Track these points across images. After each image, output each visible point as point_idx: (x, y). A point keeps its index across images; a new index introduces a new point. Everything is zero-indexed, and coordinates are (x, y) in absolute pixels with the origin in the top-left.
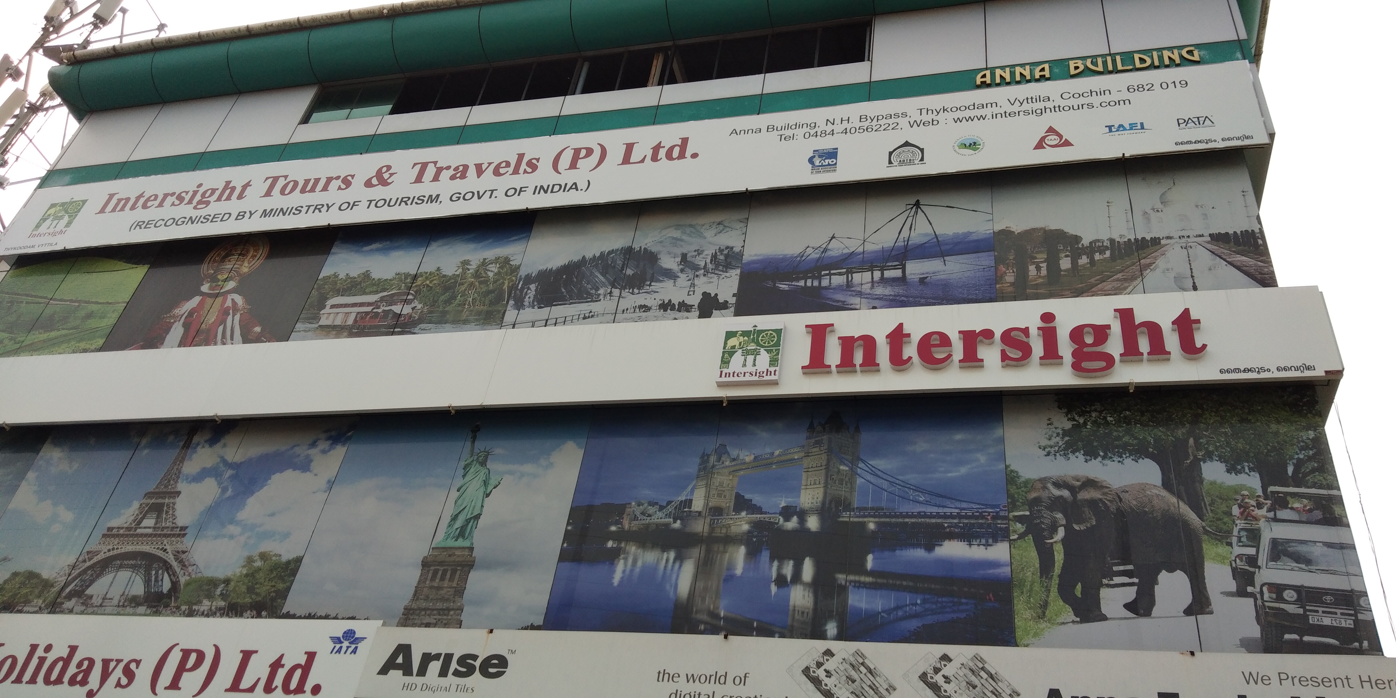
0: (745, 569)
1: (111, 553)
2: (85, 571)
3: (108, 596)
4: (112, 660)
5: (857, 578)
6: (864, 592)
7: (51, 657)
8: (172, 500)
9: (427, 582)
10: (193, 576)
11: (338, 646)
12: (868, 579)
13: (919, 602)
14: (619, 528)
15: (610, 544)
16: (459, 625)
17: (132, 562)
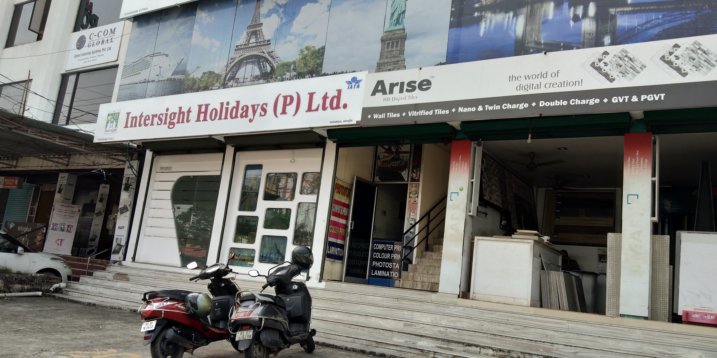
0: (554, 15)
1: (241, 58)
2: (232, 68)
3: (245, 77)
4: (255, 105)
5: (621, 9)
6: (626, 17)
7: (230, 107)
8: (260, 28)
9: (386, 49)
10: (279, 63)
11: (350, 85)
12: (629, 9)
14: (480, 4)
15: (476, 14)
16: (405, 68)
17: (251, 60)
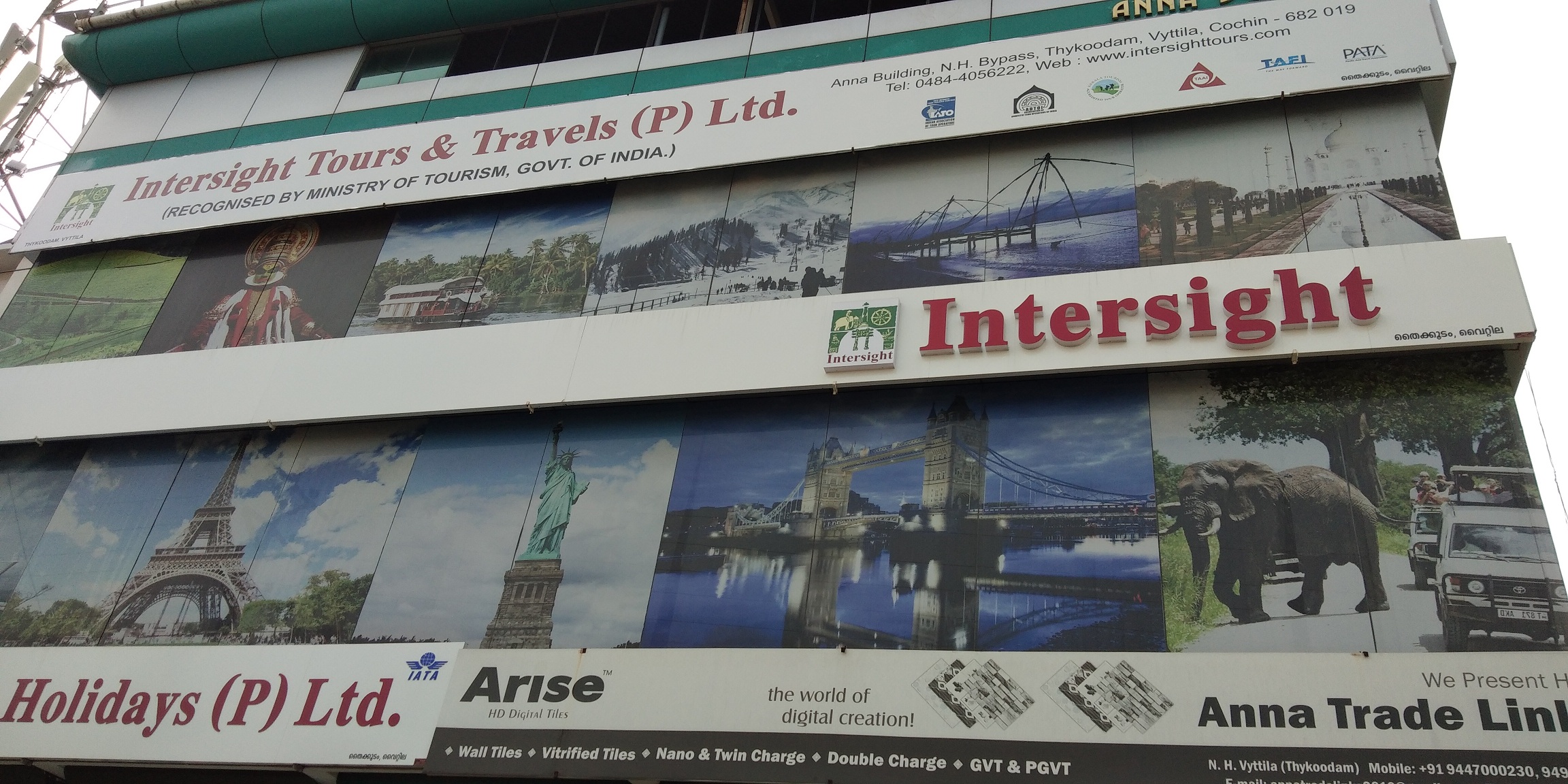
0: (862, 576)
1: (162, 578)
2: (134, 598)
3: (161, 625)
4: (169, 695)
5: (988, 582)
6: (996, 597)
7: (102, 693)
8: (225, 517)
9: (512, 599)
10: (254, 600)
11: (416, 672)
12: (1001, 583)
13: (1057, 606)
14: (721, 534)
15: (712, 552)
16: (549, 645)
17: (185, 587)
